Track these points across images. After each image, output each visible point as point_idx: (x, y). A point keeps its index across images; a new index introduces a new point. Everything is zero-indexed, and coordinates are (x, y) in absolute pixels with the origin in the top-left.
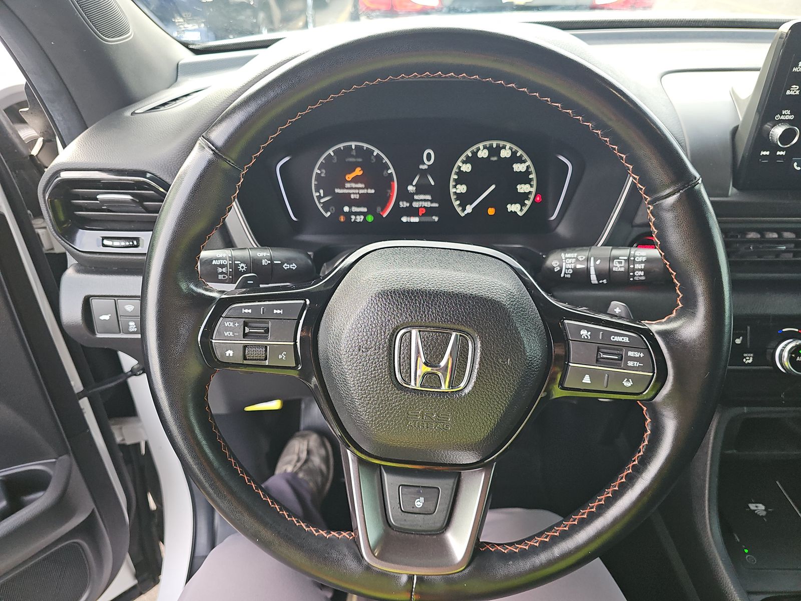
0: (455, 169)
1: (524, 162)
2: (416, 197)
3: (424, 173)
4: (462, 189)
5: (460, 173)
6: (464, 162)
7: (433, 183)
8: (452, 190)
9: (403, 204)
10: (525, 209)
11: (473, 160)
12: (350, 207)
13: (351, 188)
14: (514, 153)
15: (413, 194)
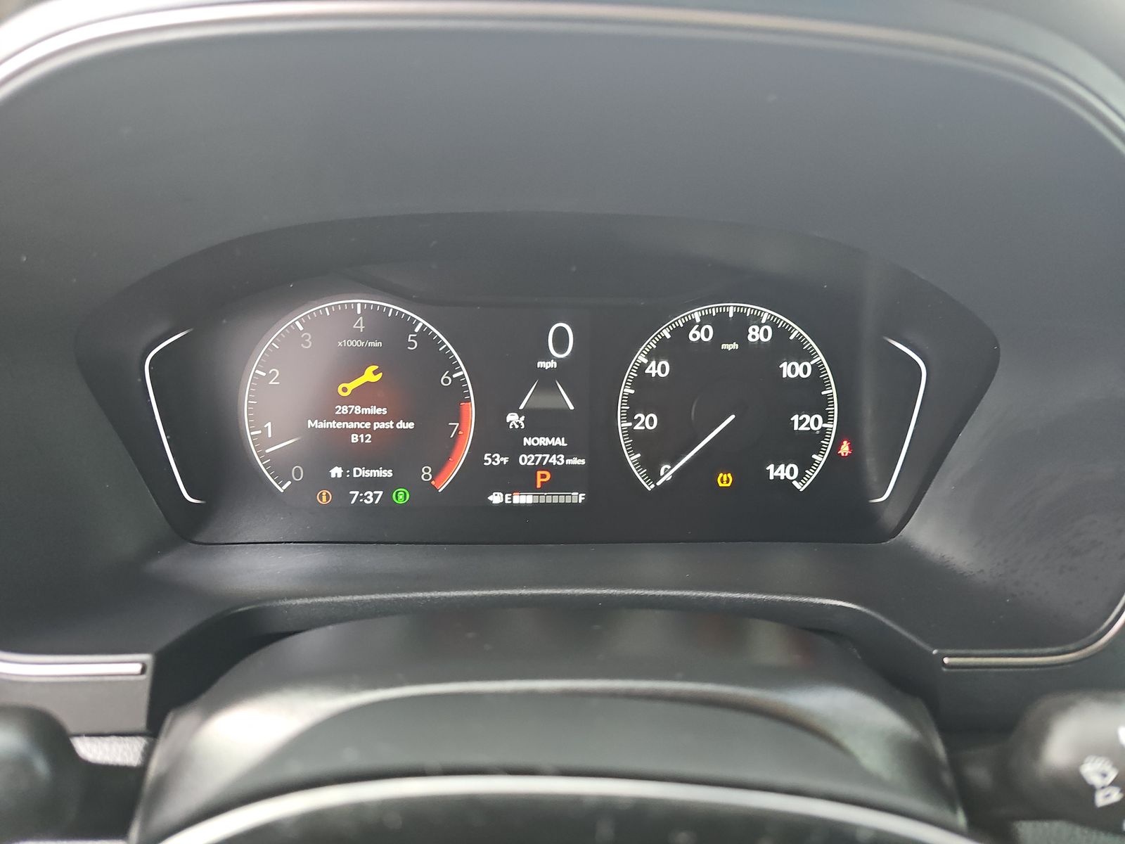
0: (631, 373)
1: (809, 356)
2: (528, 441)
3: (547, 381)
4: (647, 422)
5: (642, 379)
6: (653, 355)
7: (572, 407)
8: (622, 425)
9: (493, 460)
10: (812, 475)
11: (676, 348)
12: (347, 467)
13: (352, 417)
14: (781, 334)
15: (519, 434)
